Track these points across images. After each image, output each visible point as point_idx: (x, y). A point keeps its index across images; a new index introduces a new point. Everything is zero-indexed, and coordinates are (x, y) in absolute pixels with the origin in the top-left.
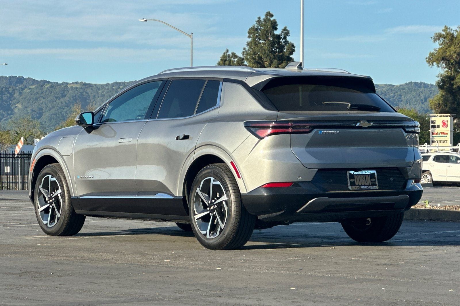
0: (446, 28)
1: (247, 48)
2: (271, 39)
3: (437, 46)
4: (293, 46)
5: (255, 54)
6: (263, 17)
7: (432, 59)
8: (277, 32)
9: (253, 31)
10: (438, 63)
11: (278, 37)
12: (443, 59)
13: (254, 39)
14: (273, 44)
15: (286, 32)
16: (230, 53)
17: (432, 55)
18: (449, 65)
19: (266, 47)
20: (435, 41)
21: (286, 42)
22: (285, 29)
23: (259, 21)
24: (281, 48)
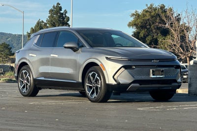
0: (136, 11)
1: (48, 18)
2: (59, 15)
3: (132, 19)
4: (69, 18)
5: (52, 21)
6: (56, 5)
7: (130, 25)
8: (62, 12)
9: (51, 11)
10: (133, 27)
11: (62, 14)
12: (135, 25)
13: (51, 15)
14: (60, 17)
15: (66, 12)
16: (41, 21)
17: (130, 23)
18: (137, 28)
19: (57, 18)
20: (131, 17)
21: (66, 16)
22: (65, 10)
23: (54, 7)
24: (64, 19)
